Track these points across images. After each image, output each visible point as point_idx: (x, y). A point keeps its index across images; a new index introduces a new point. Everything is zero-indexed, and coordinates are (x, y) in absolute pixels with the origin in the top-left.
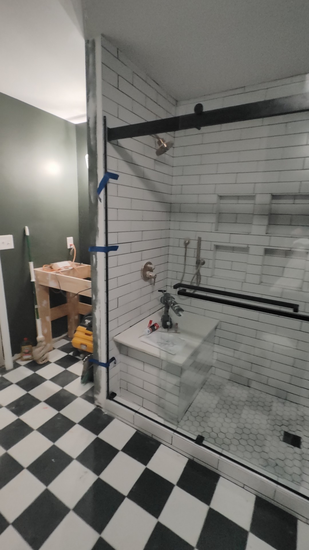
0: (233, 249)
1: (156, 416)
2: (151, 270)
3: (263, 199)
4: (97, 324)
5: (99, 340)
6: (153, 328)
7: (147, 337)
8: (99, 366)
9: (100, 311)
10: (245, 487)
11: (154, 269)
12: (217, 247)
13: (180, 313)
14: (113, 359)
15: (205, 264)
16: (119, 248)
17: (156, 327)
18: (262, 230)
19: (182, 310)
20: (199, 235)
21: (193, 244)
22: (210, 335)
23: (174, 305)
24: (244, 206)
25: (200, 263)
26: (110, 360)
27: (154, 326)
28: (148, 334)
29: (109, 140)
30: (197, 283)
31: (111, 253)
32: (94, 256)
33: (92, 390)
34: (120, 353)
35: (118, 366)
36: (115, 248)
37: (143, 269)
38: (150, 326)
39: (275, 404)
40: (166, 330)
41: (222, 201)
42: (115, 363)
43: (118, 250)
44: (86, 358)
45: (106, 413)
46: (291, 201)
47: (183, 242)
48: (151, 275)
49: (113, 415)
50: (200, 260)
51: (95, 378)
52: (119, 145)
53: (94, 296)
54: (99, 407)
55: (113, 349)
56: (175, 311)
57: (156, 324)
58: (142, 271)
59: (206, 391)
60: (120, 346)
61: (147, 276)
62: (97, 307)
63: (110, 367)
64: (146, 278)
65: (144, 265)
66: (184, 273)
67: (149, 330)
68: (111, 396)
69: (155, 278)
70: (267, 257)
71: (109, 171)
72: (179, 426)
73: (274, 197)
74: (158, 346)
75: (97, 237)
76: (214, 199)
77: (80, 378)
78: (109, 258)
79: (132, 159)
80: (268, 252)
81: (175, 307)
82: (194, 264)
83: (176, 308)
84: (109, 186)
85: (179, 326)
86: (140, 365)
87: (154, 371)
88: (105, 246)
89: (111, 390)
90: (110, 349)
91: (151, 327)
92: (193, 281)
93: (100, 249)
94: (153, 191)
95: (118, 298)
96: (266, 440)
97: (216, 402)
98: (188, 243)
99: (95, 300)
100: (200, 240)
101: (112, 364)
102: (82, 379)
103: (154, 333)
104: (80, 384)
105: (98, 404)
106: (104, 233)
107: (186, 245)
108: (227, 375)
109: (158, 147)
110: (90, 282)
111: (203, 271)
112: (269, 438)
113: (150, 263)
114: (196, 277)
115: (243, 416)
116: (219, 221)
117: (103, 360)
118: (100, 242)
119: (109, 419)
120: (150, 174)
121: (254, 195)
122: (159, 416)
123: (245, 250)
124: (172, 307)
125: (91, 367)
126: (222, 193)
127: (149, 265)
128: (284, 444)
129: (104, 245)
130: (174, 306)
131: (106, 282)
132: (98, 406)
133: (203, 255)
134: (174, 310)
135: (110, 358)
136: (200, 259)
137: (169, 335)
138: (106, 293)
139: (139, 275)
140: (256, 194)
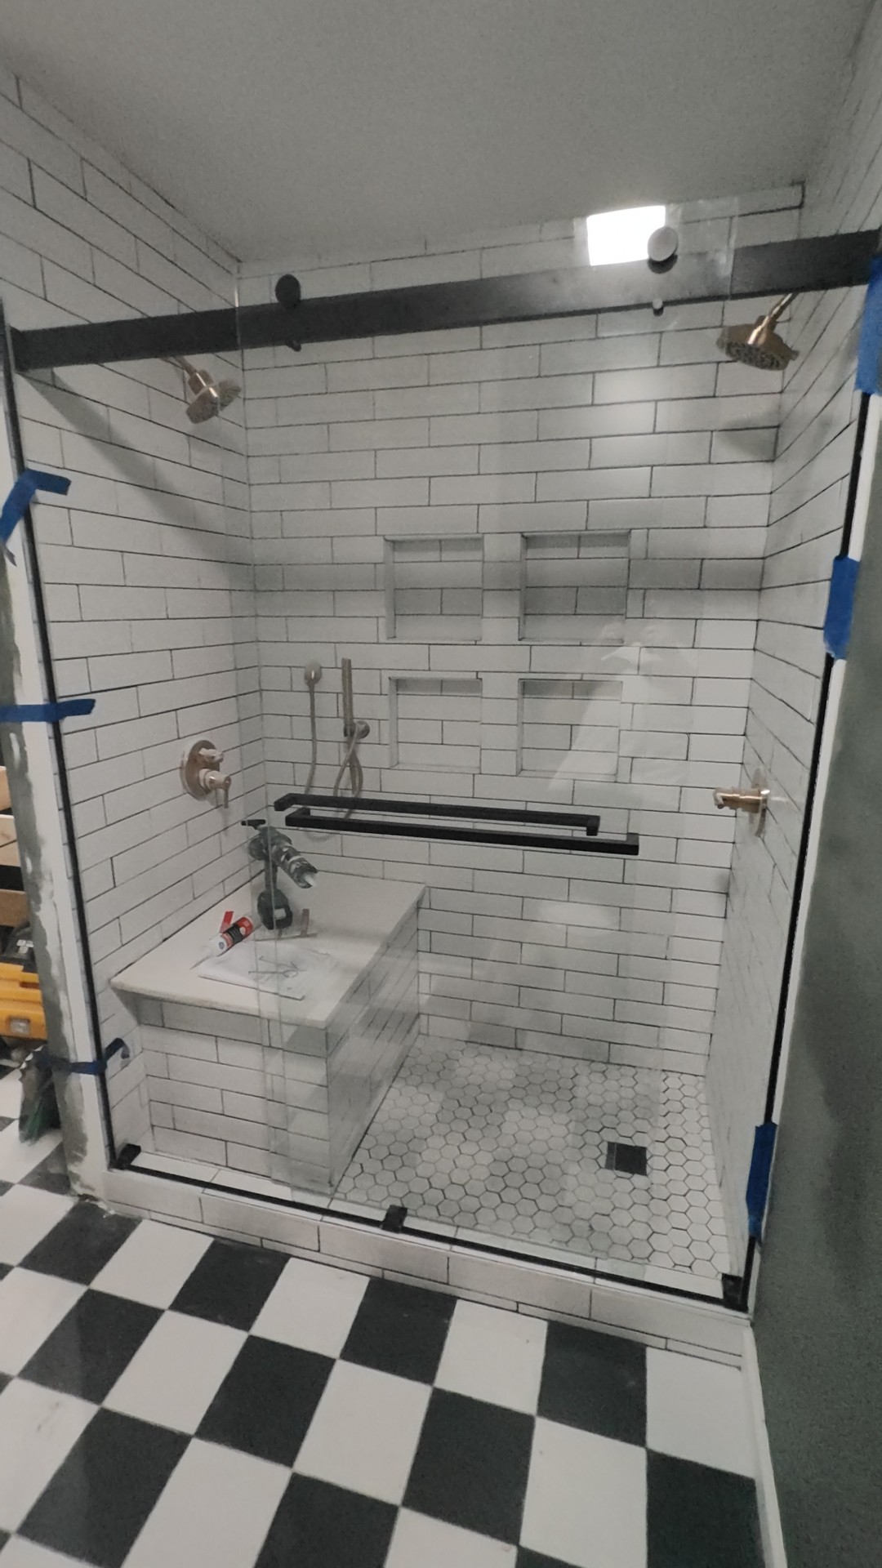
0: (442, 686)
1: (267, 1182)
2: (214, 765)
3: (502, 548)
4: (51, 947)
5: (62, 996)
6: (235, 932)
7: (220, 963)
8: (74, 1075)
9: (55, 906)
10: (522, 1308)
11: (221, 760)
12: (399, 684)
13: (309, 879)
14: (118, 1044)
15: (370, 733)
16: (97, 704)
17: (242, 930)
18: (511, 629)
19: (312, 870)
20: (345, 652)
21: (332, 680)
22: (401, 928)
23: (288, 857)
24: (460, 567)
25: (354, 732)
26: (106, 1053)
27: (237, 926)
28: (221, 952)
29: (22, 368)
30: (353, 790)
31: (69, 723)
32: (13, 736)
33: (62, 1154)
34: (140, 1023)
35: (137, 1064)
36: (84, 707)
37: (185, 763)
38: (225, 929)
39: (583, 1080)
40: (274, 933)
41: (399, 556)
42: (125, 1056)
43: (95, 710)
44: (30, 1058)
45: (112, 1212)
46: (572, 552)
47: (303, 676)
48: (213, 778)
49: (135, 1213)
50: (353, 725)
51: (62, 1118)
52: (58, 385)
53: (28, 862)
54: (87, 1201)
55: (113, 1015)
56: (291, 875)
57: (243, 919)
58: (184, 771)
59: (407, 1084)
60: (138, 1003)
61: (202, 784)
62: (44, 894)
63: (109, 1072)
64: (199, 790)
65: (188, 752)
66: (314, 764)
67: (223, 940)
68: (123, 1157)
69: (226, 785)
70: (528, 702)
71: (31, 466)
72: (337, 1195)
73: (529, 541)
74: (252, 983)
75: (16, 677)
76: (375, 550)
77: (16, 1124)
78: (67, 741)
79: (109, 429)
80: (530, 687)
81: (293, 862)
82: (341, 737)
83: (294, 867)
84: (37, 513)
85: (312, 916)
86: (205, 1048)
87: (250, 1056)
88: (45, 703)
89: (120, 1140)
90: (102, 1015)
91: (228, 932)
92: (342, 785)
93: (32, 713)
94: (191, 527)
95: (111, 858)
96: (566, 1174)
97: (434, 1107)
98: (317, 679)
99: (33, 873)
100: (347, 668)
101: (114, 1063)
102: (21, 1127)
103: (241, 946)
104: (19, 1142)
105: (81, 1191)
106: (39, 662)
107: (312, 682)
108: (461, 1030)
109: (193, 397)
110: (10, 819)
111: (367, 754)
112: (574, 1169)
113: (208, 745)
114: (347, 770)
115: (508, 1128)
116: (397, 613)
117: (84, 1052)
118: (30, 690)
119: (125, 1226)
120: (176, 478)
121: (479, 536)
122: (277, 1181)
123: (473, 686)
124: (283, 864)
125: (46, 1086)
126: (395, 533)
127: (203, 751)
128: (611, 1174)
129: (45, 700)
130: (288, 860)
131: (62, 813)
132: (84, 1197)
133: (361, 708)
134: (288, 872)
135: (106, 1042)
136: (355, 721)
137: (287, 947)
138: (67, 849)
139: (176, 780)
140: (484, 534)
